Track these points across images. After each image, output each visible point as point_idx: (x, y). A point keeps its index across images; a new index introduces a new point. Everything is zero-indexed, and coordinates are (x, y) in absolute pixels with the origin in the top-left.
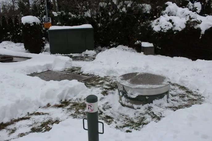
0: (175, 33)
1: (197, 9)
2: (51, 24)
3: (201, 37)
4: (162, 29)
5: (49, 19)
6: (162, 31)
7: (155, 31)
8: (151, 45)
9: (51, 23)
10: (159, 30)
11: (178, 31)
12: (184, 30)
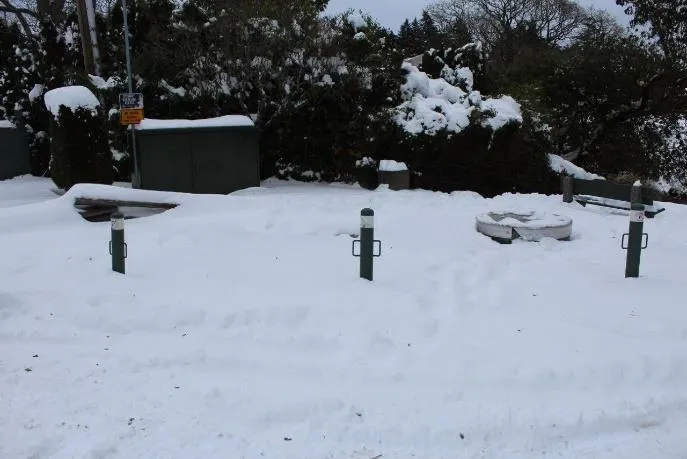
0: (449, 136)
1: (467, 82)
2: (141, 113)
3: (489, 147)
4: (425, 128)
5: (137, 97)
6: (426, 132)
7: (411, 134)
8: (401, 166)
9: (145, 109)
10: (420, 129)
11: (453, 132)
12: (466, 130)
